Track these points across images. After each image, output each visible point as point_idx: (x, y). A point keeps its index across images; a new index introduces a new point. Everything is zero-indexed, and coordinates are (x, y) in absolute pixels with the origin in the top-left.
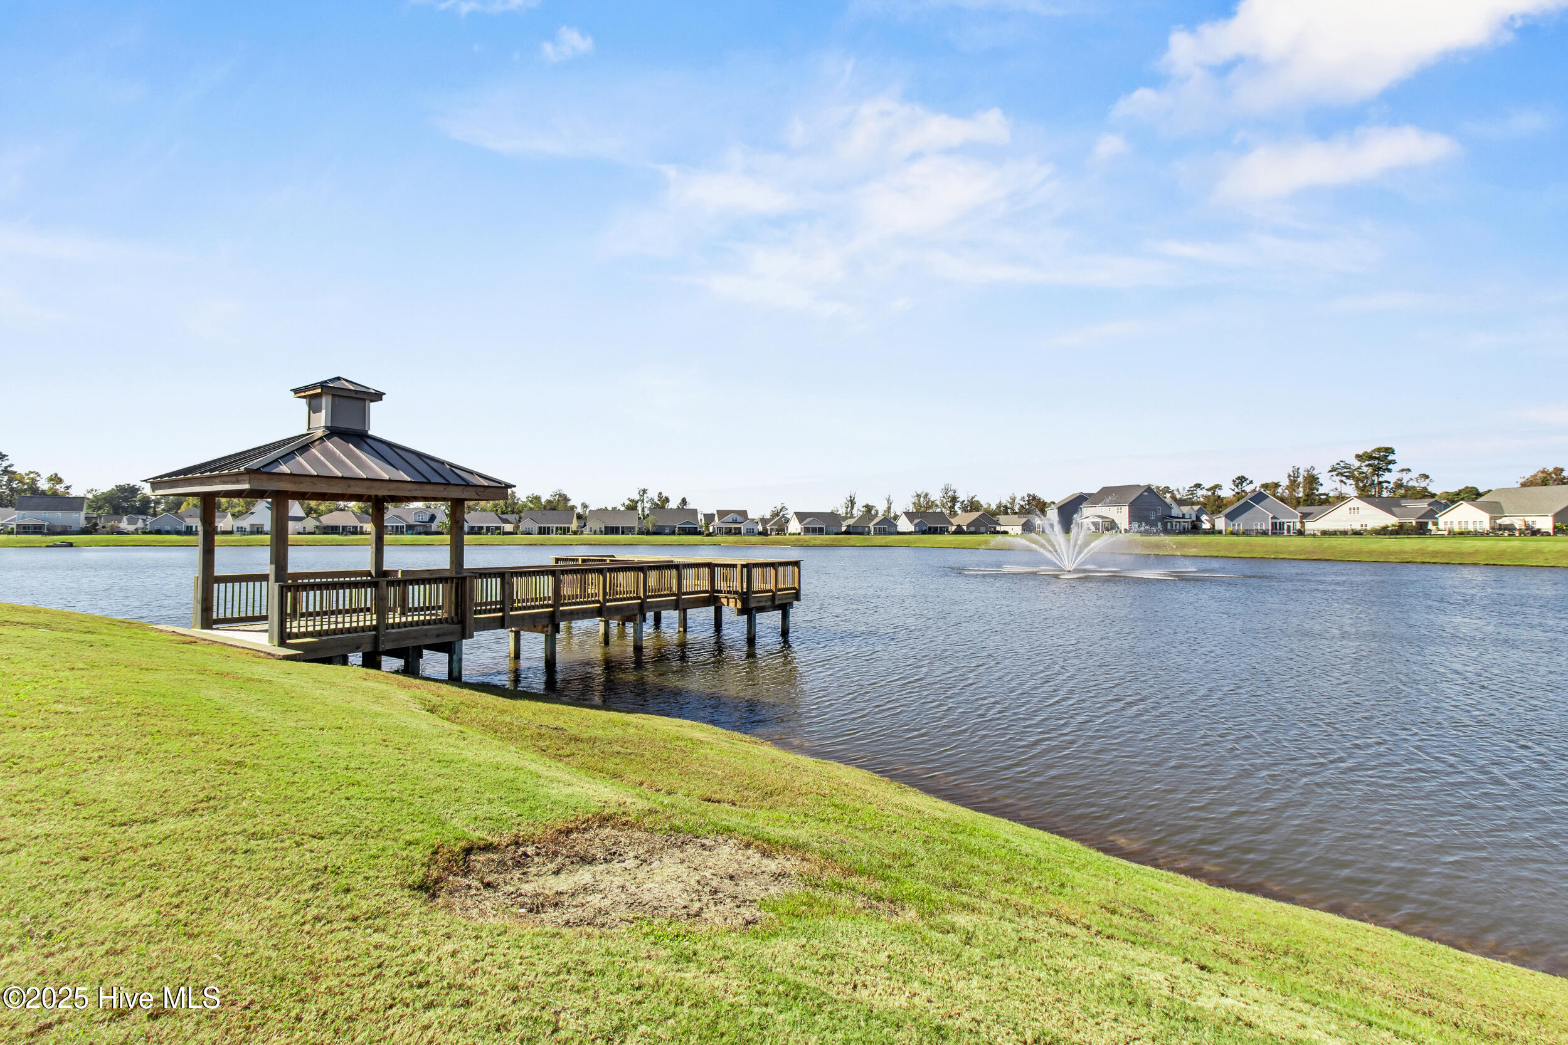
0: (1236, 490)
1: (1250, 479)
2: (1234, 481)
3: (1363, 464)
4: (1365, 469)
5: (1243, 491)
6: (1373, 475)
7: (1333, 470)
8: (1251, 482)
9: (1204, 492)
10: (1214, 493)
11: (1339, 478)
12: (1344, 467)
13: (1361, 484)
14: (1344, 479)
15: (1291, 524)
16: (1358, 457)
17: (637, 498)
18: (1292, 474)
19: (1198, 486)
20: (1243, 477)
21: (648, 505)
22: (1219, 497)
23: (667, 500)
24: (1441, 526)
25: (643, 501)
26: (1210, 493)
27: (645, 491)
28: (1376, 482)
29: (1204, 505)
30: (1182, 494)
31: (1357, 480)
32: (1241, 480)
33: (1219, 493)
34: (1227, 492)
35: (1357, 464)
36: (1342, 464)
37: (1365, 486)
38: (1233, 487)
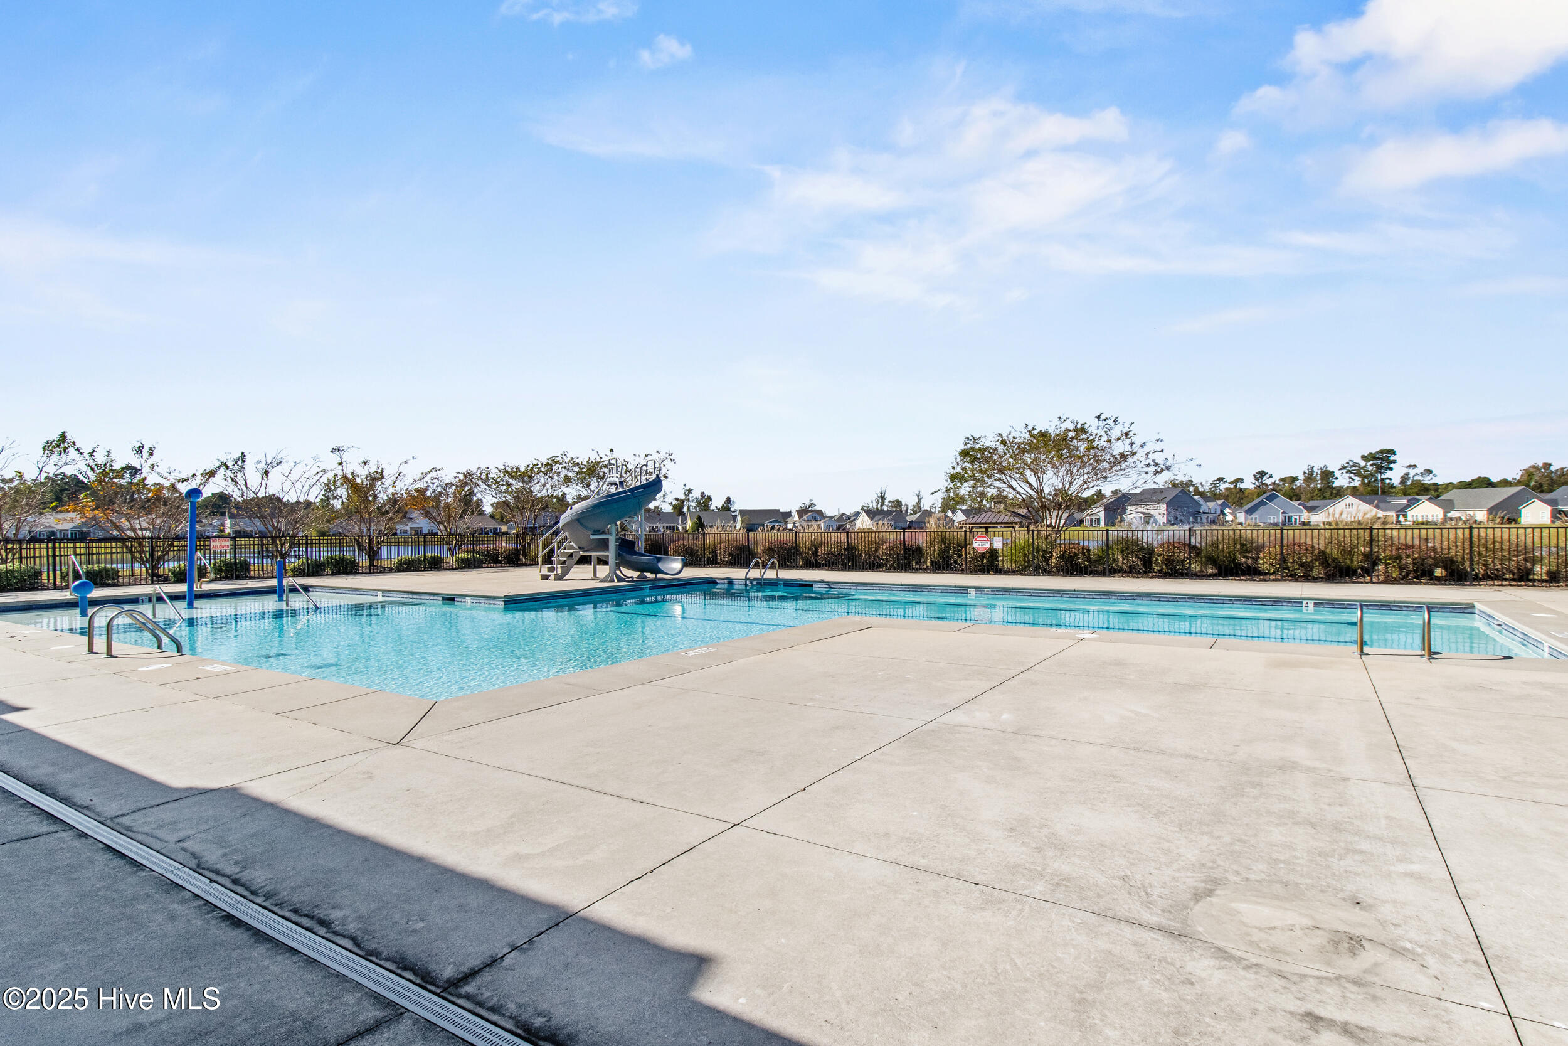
0: (1257, 484)
1: (1270, 473)
2: (1254, 475)
3: (1368, 464)
4: (1370, 468)
5: (1263, 484)
6: (1377, 472)
7: (1343, 468)
8: (1271, 476)
9: (1227, 485)
10: (1236, 486)
11: (1348, 475)
12: (1353, 466)
13: (1366, 481)
14: (1352, 475)
15: (1298, 517)
16: (1363, 457)
17: (683, 497)
18: (1307, 472)
19: (1221, 479)
20: (1263, 472)
21: (694, 504)
22: (1241, 489)
23: (709, 498)
24: (1409, 518)
25: (689, 500)
26: (1232, 486)
27: (690, 491)
28: (1379, 478)
29: (1226, 498)
30: (1206, 487)
31: (1363, 477)
32: (1262, 474)
33: (1242, 486)
34: (1248, 484)
35: (1363, 463)
36: (1351, 463)
37: (1369, 482)
38: (1254, 481)
